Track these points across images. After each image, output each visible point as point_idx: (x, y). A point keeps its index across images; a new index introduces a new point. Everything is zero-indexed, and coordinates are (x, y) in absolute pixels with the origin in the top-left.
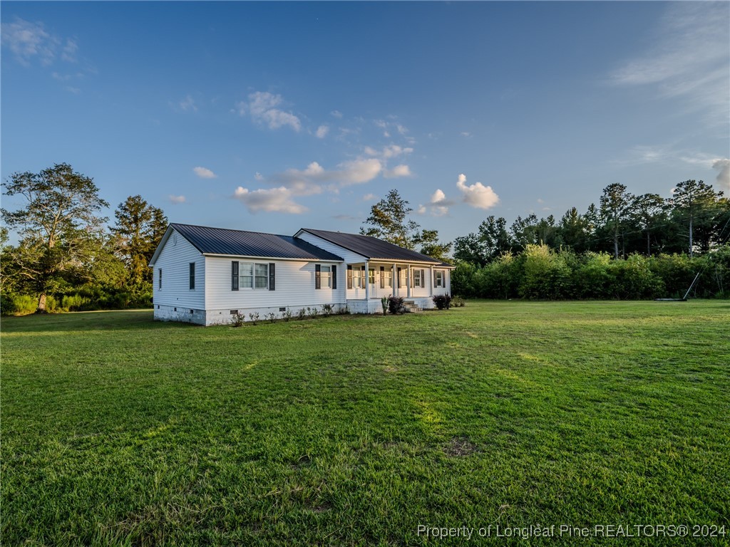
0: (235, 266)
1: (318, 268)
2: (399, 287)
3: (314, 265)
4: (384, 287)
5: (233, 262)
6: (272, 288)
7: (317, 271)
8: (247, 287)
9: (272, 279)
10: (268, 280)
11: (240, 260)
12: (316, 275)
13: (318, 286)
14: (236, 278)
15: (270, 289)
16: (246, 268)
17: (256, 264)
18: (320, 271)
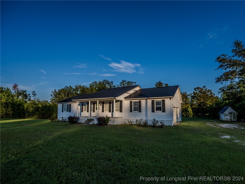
8: (65, 111)
9: (70, 109)
11: (64, 104)
14: (63, 109)
15: (69, 112)
16: (65, 106)
17: (67, 105)
18: (83, 105)
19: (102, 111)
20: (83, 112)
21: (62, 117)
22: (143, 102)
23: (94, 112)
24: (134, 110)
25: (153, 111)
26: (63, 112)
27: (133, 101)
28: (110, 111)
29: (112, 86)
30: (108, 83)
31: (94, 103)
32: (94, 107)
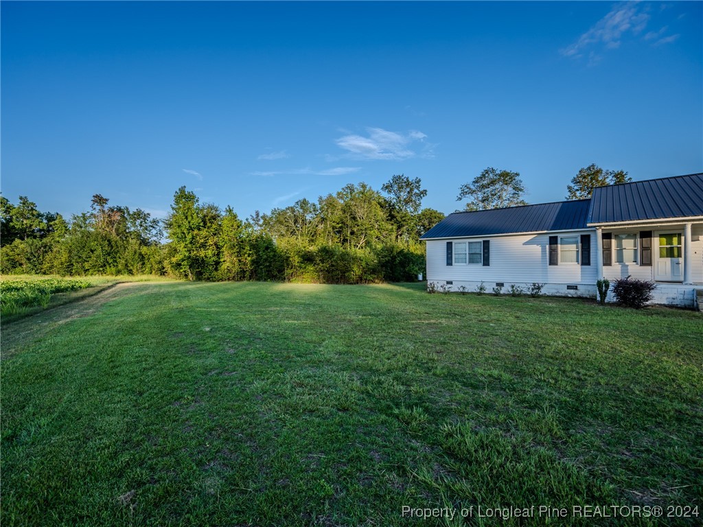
0: (449, 245)
1: (553, 241)
3: (547, 238)
5: (448, 243)
6: (486, 262)
7: (550, 244)
8: (462, 262)
9: (486, 255)
10: (484, 257)
11: (454, 241)
12: (550, 249)
13: (553, 261)
14: (450, 256)
15: (484, 265)
16: (460, 246)
17: (469, 243)
18: (556, 243)
20: (556, 264)
21: (449, 280)
23: (650, 264)
26: (449, 263)
29: (418, 192)
30: (408, 184)
31: (646, 234)
32: (647, 249)
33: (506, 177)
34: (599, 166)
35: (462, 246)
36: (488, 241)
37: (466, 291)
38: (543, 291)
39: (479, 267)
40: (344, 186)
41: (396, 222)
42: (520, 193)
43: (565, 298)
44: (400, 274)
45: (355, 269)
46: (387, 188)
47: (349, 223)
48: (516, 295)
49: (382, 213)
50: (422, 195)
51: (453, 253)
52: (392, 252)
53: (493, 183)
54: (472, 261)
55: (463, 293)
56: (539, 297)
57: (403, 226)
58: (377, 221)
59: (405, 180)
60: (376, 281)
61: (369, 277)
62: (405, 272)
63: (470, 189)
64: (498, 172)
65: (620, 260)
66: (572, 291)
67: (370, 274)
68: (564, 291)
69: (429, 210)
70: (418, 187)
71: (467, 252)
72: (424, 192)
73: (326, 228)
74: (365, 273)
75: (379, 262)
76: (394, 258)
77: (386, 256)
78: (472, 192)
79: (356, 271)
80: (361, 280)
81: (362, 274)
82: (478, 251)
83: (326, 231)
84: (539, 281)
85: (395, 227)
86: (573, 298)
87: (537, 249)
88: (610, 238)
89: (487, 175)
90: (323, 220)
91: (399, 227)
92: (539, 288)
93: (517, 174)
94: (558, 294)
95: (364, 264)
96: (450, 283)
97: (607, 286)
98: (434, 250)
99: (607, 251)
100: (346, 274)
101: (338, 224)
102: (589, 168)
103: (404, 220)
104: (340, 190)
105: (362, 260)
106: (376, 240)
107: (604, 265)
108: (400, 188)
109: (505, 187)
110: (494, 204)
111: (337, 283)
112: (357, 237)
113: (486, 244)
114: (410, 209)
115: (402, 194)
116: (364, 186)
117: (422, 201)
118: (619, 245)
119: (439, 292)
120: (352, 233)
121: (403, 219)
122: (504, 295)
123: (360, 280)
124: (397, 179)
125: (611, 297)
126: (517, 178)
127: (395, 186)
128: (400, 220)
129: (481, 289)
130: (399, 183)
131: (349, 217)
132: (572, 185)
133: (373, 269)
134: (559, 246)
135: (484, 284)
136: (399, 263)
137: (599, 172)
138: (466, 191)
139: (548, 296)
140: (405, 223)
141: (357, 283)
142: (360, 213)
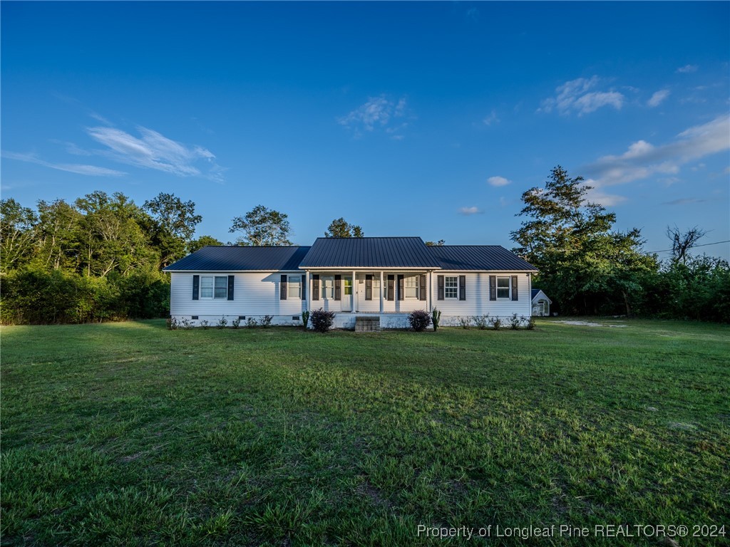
0: (196, 279)
1: (284, 279)
2: (399, 299)
3: (279, 276)
4: (371, 299)
5: (194, 276)
6: (231, 297)
7: (282, 281)
8: (209, 297)
9: (231, 290)
10: (229, 292)
11: (201, 275)
12: (282, 285)
13: (283, 297)
14: (196, 290)
15: (229, 299)
16: (206, 280)
17: (216, 277)
18: (286, 281)
19: (364, 298)
21: (195, 314)
22: (471, 278)
23: (340, 299)
24: (447, 296)
25: (493, 299)
26: (195, 297)
27: (446, 275)
28: (390, 299)
29: (191, 216)
30: (179, 206)
31: (338, 277)
32: (338, 288)
33: (276, 217)
34: (346, 220)
35: (209, 280)
36: (233, 276)
37: (208, 325)
38: (273, 322)
39: (224, 301)
40: (91, 192)
41: (163, 248)
42: (285, 233)
43: (291, 327)
44: (153, 309)
45: (81, 304)
46: (153, 206)
47: (91, 242)
48: (252, 327)
49: (142, 236)
50: (196, 221)
51: (200, 287)
52: (143, 283)
53: (263, 220)
54: (218, 295)
55: (206, 328)
56: (269, 327)
57: (170, 253)
58: (134, 244)
59: (176, 201)
60: (116, 318)
61: (104, 314)
62: (161, 306)
63: (243, 222)
64: (268, 211)
65: (324, 296)
66: (296, 321)
67: (105, 310)
68: (291, 322)
69: (208, 238)
70: (191, 212)
71: (214, 287)
72: (199, 218)
73: (49, 246)
74: (99, 309)
75: (123, 295)
76: (146, 290)
77: (135, 288)
78: (245, 226)
79: (84, 306)
80: (92, 317)
81: (92, 310)
82: (224, 286)
83: (49, 251)
84: (270, 314)
85: (158, 254)
86: (296, 326)
87: (271, 286)
88: (318, 279)
89: (258, 212)
90: (46, 234)
91: (164, 255)
92: (269, 320)
93: (286, 216)
94: (286, 324)
95: (96, 297)
96: (195, 318)
97: (308, 316)
98: (180, 282)
99: (316, 288)
100: (67, 311)
101: (73, 242)
102: (339, 220)
103: (172, 247)
104: (83, 197)
105: (95, 293)
106: (132, 267)
107: (314, 299)
108: (168, 209)
109: (274, 226)
110: (264, 240)
111: (49, 323)
112: (102, 262)
113: (231, 279)
114: (181, 234)
115: (171, 216)
116: (122, 198)
117: (195, 227)
118: (324, 284)
119: (180, 328)
120: (95, 256)
121: (171, 245)
122: (242, 327)
123: (90, 317)
124: (165, 199)
125: (310, 325)
126: (285, 219)
127: (163, 205)
128: (166, 245)
129: (223, 322)
130: (167, 202)
131: (90, 235)
132: (328, 232)
133: (111, 304)
134: (288, 283)
135: (226, 318)
136: (154, 296)
137: (344, 224)
138: (239, 224)
139: (280, 326)
140: (172, 250)
141: (86, 322)
142: (109, 232)
